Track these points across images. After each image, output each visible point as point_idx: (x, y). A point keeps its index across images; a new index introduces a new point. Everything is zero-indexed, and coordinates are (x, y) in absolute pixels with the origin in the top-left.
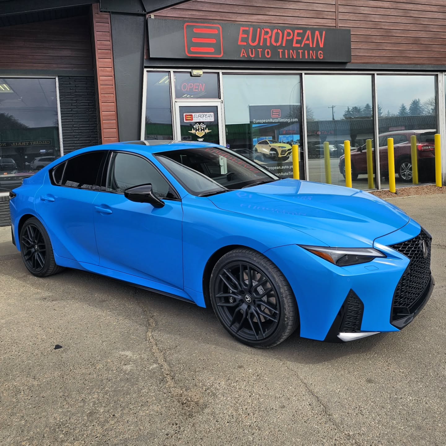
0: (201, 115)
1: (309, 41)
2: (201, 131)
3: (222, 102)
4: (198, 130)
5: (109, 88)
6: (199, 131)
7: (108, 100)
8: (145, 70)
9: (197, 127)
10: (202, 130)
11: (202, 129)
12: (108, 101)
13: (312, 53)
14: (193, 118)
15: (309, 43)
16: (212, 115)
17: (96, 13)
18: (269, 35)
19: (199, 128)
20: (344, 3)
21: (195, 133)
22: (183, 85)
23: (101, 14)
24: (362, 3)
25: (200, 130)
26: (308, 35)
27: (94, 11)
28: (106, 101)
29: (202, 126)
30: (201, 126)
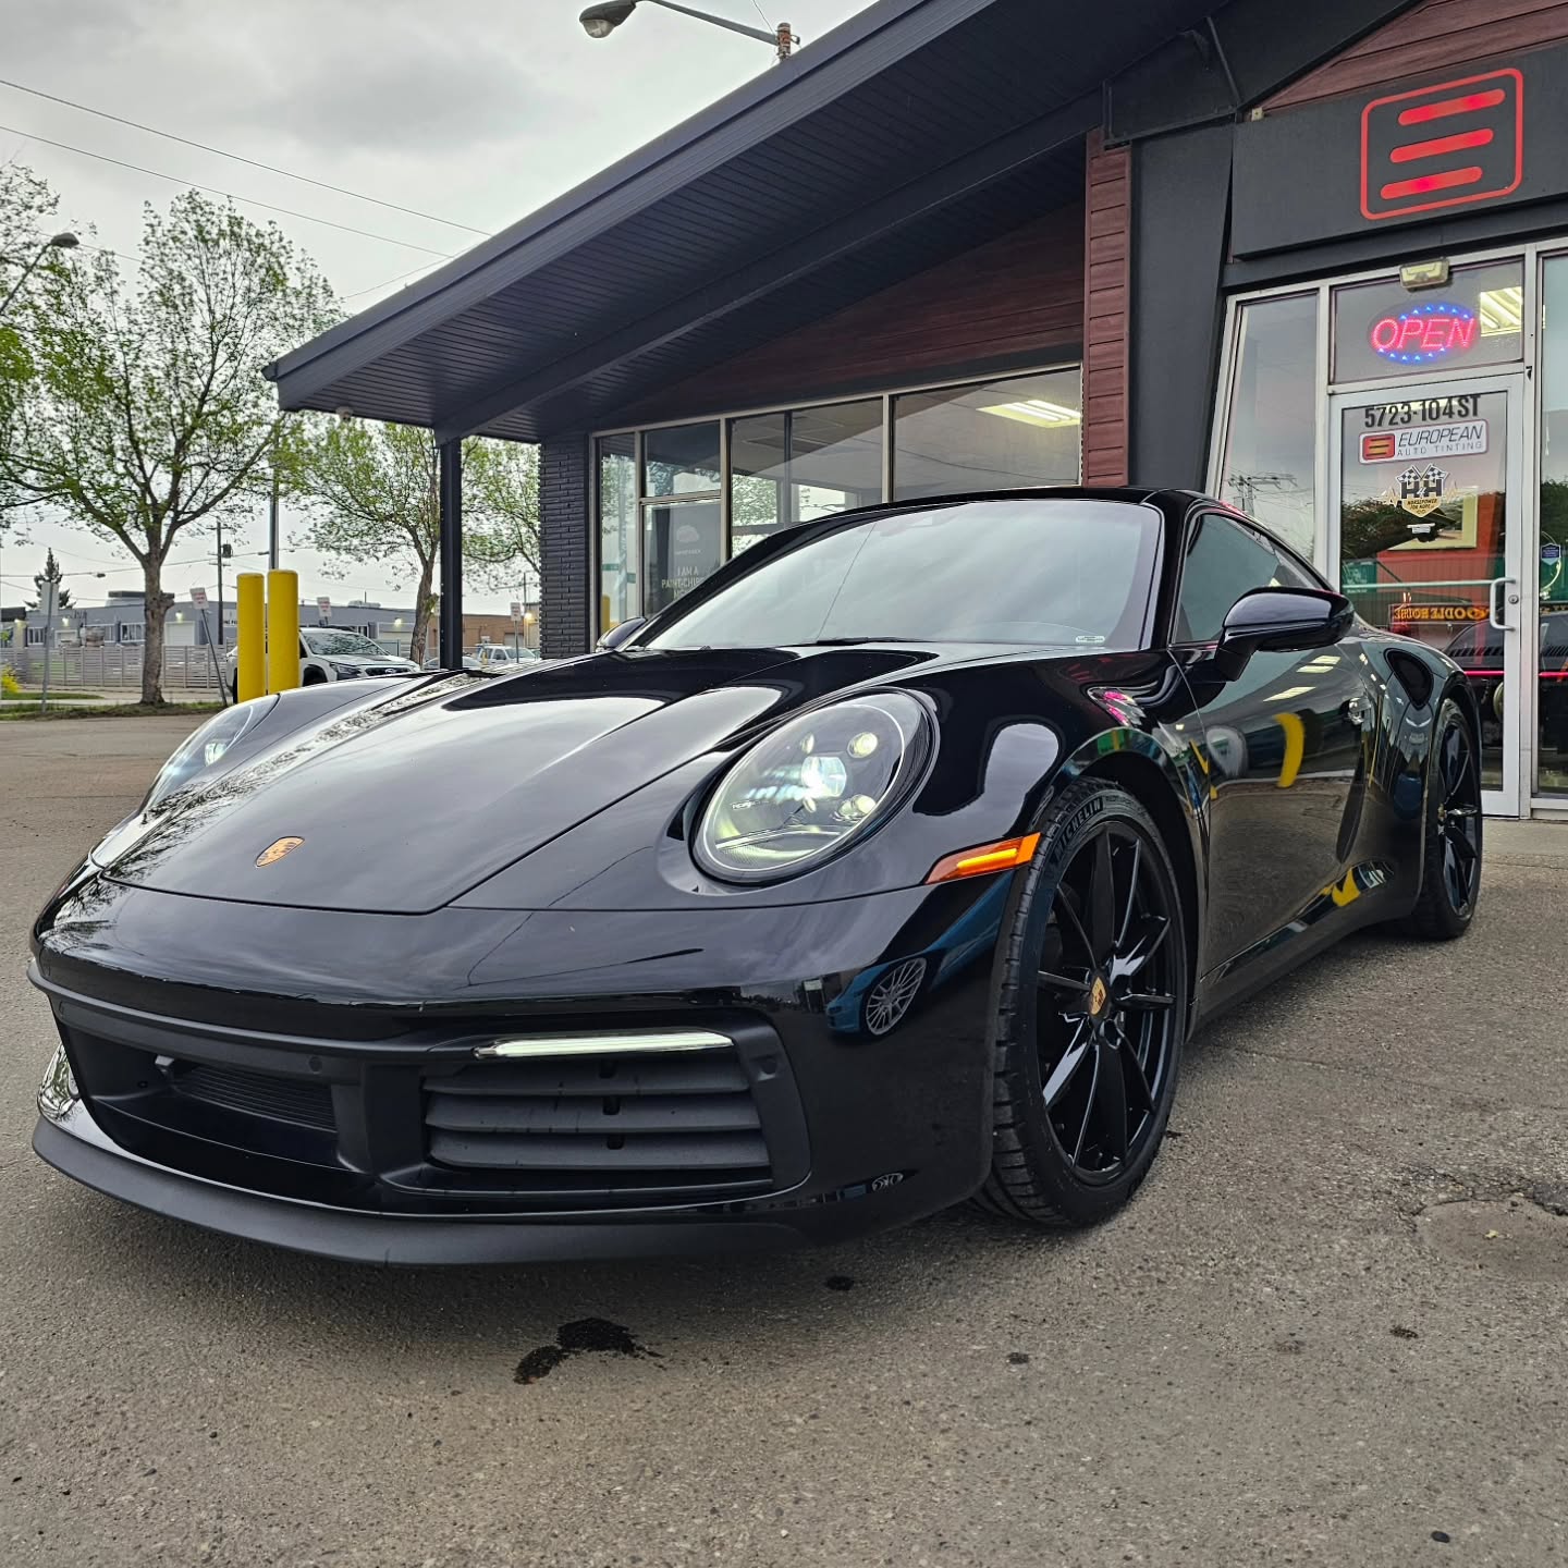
0: (1430, 434)
2: (1426, 495)
3: (1529, 375)
4: (1410, 491)
5: (1112, 377)
6: (1417, 496)
7: (1109, 413)
8: (1232, 300)
9: (1412, 480)
10: (1432, 490)
11: (1432, 485)
12: (1108, 416)
14: (1397, 449)
16: (1478, 429)
17: (1093, 158)
19: (1417, 484)
21: (1400, 502)
22: (1378, 327)
23: (1106, 156)
25: (1421, 492)
27: (1090, 151)
28: (1102, 418)
29: (1430, 473)
30: (1428, 477)
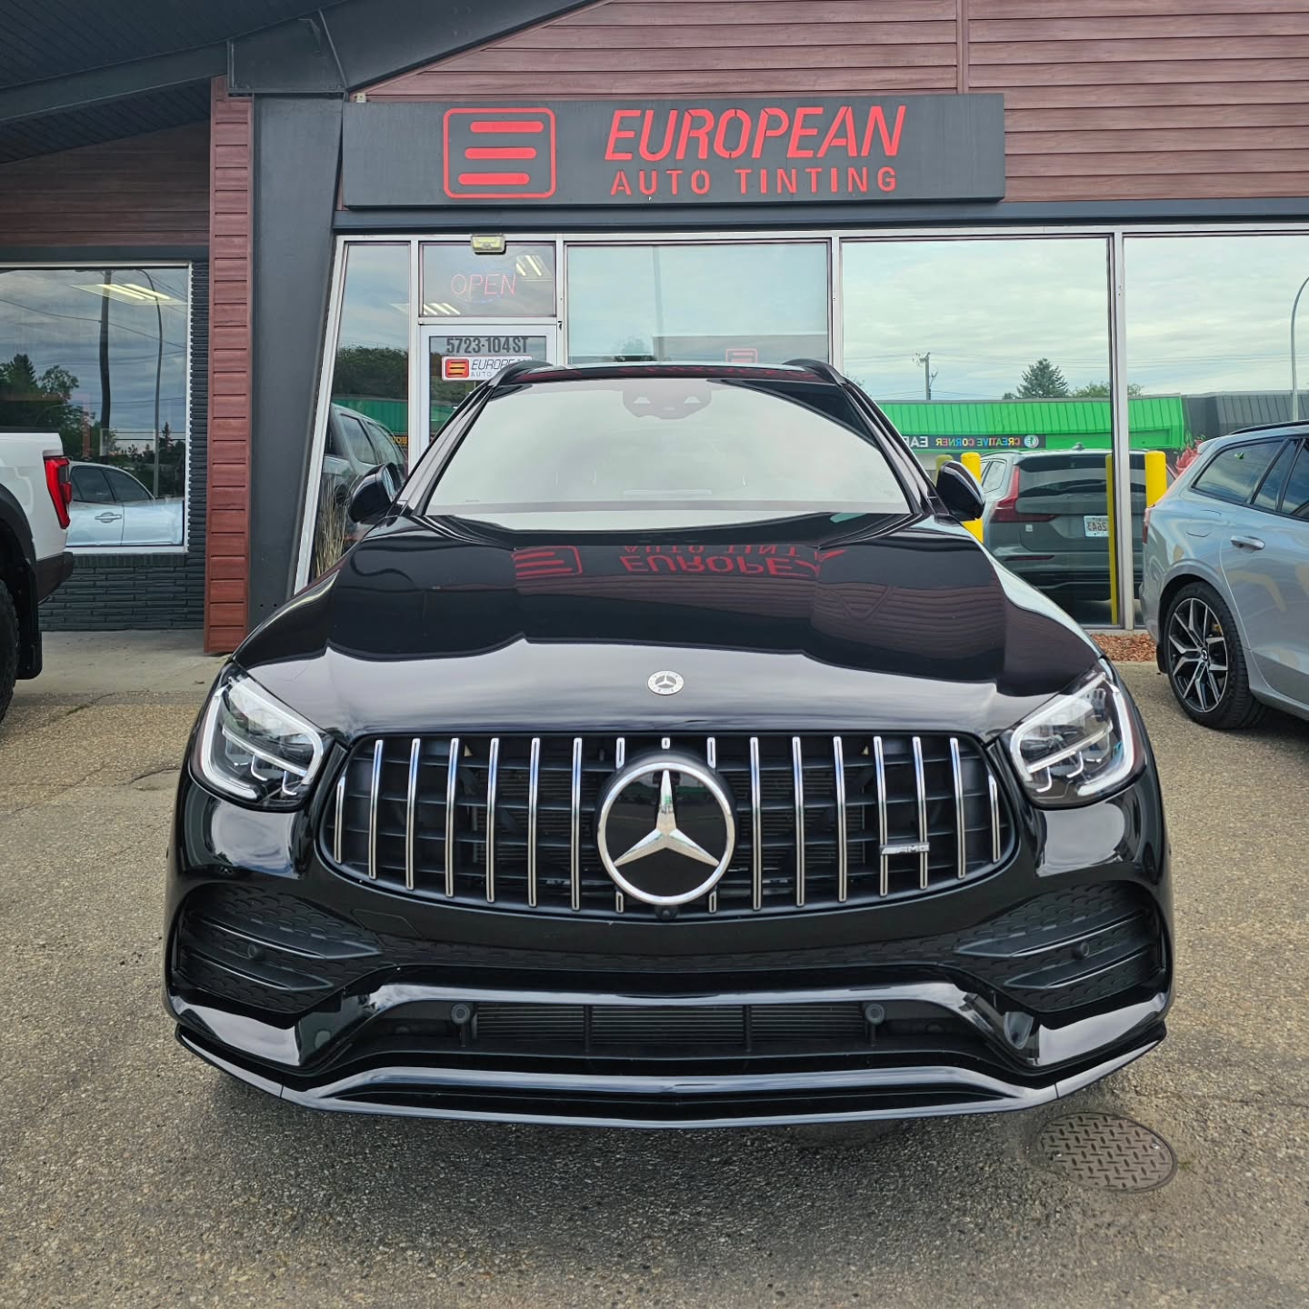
0: (494, 362)
1: (845, 140)
3: (558, 324)
5: (236, 288)
7: (234, 319)
8: (341, 239)
12: (232, 321)
13: (856, 176)
14: (470, 371)
15: (845, 144)
17: (217, 101)
18: (707, 127)
20: (989, 12)
22: (454, 278)
23: (230, 101)
24: (1064, 5)
26: (843, 121)
27: (215, 94)
28: (227, 322)
